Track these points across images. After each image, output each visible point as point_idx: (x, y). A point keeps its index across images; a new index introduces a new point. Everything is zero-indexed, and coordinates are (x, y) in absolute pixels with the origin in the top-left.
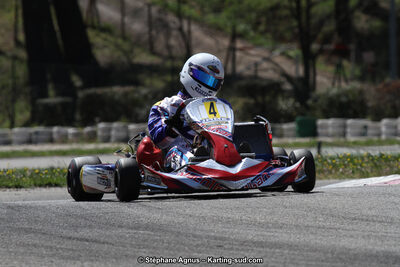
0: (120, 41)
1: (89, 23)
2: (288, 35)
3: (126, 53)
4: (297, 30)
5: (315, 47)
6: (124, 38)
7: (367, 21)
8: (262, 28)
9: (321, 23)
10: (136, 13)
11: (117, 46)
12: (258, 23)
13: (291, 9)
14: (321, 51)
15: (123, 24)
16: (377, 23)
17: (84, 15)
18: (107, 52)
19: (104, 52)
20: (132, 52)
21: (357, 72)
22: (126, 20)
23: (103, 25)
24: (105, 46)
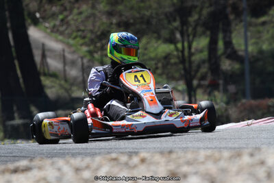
0: (63, 82)
1: (42, 71)
2: (177, 75)
3: (67, 90)
4: (183, 72)
5: (195, 82)
6: (66, 80)
7: (230, 65)
8: (159, 71)
9: (199, 67)
10: (73, 63)
11: (61, 86)
12: (157, 68)
13: (178, 58)
14: (199, 86)
15: (65, 71)
16: (237, 66)
17: (38, 66)
18: (54, 90)
19: (52, 90)
20: (70, 89)
21: (225, 99)
22: (67, 68)
23: (51, 72)
24: (52, 87)
